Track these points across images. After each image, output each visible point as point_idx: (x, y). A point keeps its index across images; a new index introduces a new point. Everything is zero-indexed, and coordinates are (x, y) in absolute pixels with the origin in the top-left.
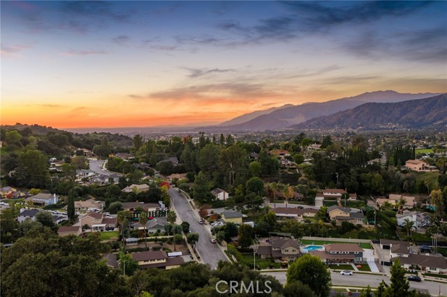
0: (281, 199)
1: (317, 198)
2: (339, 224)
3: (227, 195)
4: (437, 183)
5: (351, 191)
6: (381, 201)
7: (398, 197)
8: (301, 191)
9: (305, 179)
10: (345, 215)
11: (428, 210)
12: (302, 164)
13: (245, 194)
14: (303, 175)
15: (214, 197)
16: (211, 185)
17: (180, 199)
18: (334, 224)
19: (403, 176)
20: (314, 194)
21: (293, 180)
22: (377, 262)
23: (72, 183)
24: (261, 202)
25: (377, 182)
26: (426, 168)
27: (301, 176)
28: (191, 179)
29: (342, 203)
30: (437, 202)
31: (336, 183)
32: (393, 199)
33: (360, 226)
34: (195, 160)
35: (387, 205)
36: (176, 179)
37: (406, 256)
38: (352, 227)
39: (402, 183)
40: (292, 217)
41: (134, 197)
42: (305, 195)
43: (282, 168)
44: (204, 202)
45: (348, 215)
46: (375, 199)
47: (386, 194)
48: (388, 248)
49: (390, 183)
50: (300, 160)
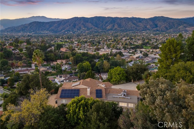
0: (17, 67)
1: (32, 65)
2: (44, 72)
4: (71, 55)
6: (55, 63)
7: (60, 61)
8: (24, 62)
9: (25, 58)
11: (70, 64)
12: (22, 52)
14: (24, 56)
18: (42, 73)
19: (61, 54)
20: (31, 63)
21: (20, 59)
22: (59, 82)
24: (9, 69)
25: (53, 57)
26: (67, 50)
27: (23, 57)
29: (42, 65)
30: (72, 61)
32: (59, 62)
33: (51, 72)
35: (58, 64)
37: (67, 78)
38: (49, 73)
39: (61, 56)
40: (26, 73)
42: (26, 64)
43: (14, 54)
45: (46, 69)
46: (53, 62)
47: (56, 61)
48: (61, 77)
49: (57, 57)
50: (21, 50)
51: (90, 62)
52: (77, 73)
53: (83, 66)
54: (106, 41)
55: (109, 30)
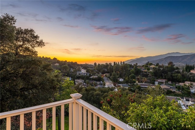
0: (142, 82)
1: (155, 82)
2: (166, 90)
3: (123, 80)
5: (169, 80)
6: (182, 84)
7: (189, 82)
8: (149, 79)
9: (151, 76)
10: (168, 88)
12: (149, 71)
13: (129, 80)
15: (118, 80)
16: (117, 77)
17: (107, 81)
18: (164, 90)
19: (190, 75)
20: (155, 81)
22: (184, 105)
23: (76, 75)
24: (135, 82)
25: (179, 77)
27: (149, 74)
28: (111, 75)
29: (166, 84)
31: (162, 77)
32: (187, 83)
34: (112, 69)
35: (185, 85)
36: (106, 75)
38: (171, 92)
39: (190, 78)
41: (93, 79)
42: (151, 81)
43: (142, 72)
44: (115, 82)
46: (179, 83)
47: (183, 82)
48: (189, 100)
49: (185, 78)
50: (149, 69)
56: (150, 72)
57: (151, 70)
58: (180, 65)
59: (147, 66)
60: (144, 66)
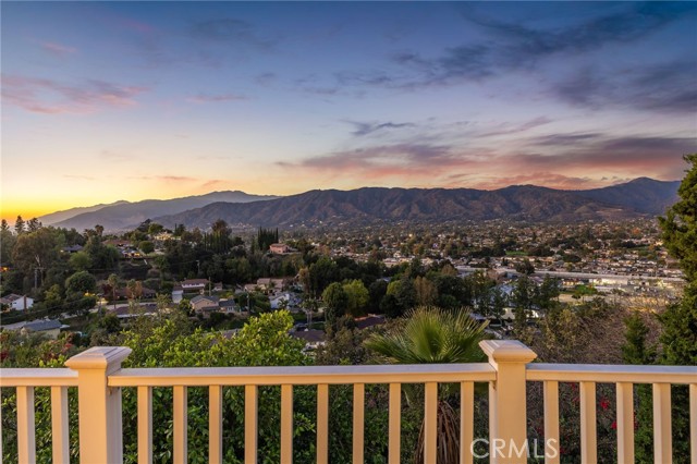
1: (174, 293)
2: (207, 316)
3: (30, 302)
4: (303, 261)
5: (216, 280)
6: (250, 288)
7: (267, 280)
8: (152, 285)
9: (157, 271)
10: (213, 305)
11: (297, 291)
12: (151, 254)
13: (64, 297)
14: (154, 266)
18: (201, 316)
19: (270, 260)
20: (172, 288)
21: (139, 272)
25: (244, 268)
26: (289, 251)
27: (150, 267)
29: (207, 295)
30: (305, 281)
31: (197, 272)
32: (263, 284)
33: (232, 315)
35: (258, 290)
38: (223, 317)
39: (269, 267)
42: (157, 290)
43: (124, 260)
45: (217, 304)
46: (243, 286)
47: (254, 280)
49: (257, 268)
50: (149, 249)
51: (366, 285)
52: (322, 319)
53: (345, 295)
54: (395, 240)
55: (398, 219)
56: (153, 258)
57: (158, 252)
58: (244, 230)
59: (143, 235)
60: (130, 234)
